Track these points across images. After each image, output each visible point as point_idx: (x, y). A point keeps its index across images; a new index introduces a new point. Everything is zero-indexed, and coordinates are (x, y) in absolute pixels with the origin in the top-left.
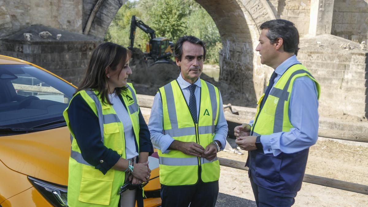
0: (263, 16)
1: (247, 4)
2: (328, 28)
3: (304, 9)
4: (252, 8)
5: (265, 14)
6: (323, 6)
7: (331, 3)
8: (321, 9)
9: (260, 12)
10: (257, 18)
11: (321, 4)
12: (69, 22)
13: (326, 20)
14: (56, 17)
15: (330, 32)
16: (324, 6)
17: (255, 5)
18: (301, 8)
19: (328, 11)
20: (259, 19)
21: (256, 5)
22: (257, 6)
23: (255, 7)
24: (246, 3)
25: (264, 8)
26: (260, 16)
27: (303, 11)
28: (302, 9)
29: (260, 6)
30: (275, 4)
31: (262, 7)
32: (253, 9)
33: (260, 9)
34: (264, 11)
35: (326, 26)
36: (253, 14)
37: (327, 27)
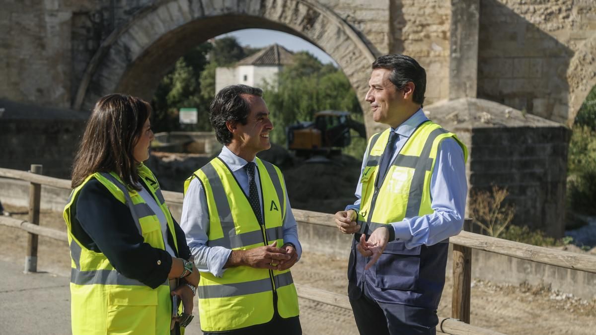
0: (363, 70)
1: (334, 52)
2: (471, 87)
3: (439, 56)
4: (343, 57)
5: (366, 66)
6: (458, 50)
7: (472, 43)
8: (454, 55)
9: (357, 65)
10: (352, 75)
11: (454, 47)
12: (40, 91)
13: (465, 74)
14: (16, 84)
15: (474, 93)
16: (461, 50)
17: (347, 51)
18: (432, 54)
19: (468, 58)
20: (356, 75)
21: (349, 53)
22: (351, 54)
23: (348, 56)
24: (332, 50)
25: (363, 57)
26: (357, 71)
27: (437, 59)
28: (436, 56)
29: (357, 54)
30: (384, 49)
31: (360, 56)
32: (345, 59)
33: (356, 59)
34: (365, 61)
35: (465, 84)
36: (346, 67)
37: (468, 85)
